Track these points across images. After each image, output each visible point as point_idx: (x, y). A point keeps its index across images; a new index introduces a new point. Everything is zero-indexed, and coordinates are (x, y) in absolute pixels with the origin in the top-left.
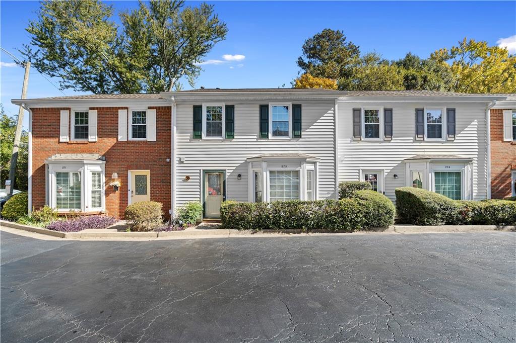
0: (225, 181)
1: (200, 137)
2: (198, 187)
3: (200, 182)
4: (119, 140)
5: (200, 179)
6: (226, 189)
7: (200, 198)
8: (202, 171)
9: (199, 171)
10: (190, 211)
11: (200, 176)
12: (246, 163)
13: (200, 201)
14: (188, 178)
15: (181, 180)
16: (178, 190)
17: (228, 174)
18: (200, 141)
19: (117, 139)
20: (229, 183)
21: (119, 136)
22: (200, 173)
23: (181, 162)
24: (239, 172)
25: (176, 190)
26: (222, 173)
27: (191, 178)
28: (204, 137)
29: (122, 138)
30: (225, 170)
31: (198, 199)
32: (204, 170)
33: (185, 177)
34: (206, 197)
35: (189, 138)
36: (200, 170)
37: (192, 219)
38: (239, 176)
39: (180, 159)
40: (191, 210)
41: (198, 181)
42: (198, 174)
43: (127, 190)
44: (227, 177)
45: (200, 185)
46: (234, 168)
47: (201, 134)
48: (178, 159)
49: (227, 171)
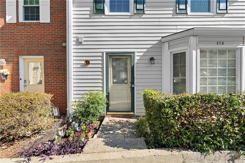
0: (134, 66)
1: (102, 11)
2: (100, 73)
3: (102, 68)
4: (7, 22)
5: (102, 64)
6: (135, 76)
7: (103, 87)
8: (105, 54)
9: (101, 54)
10: (91, 106)
11: (102, 60)
12: (161, 43)
13: (103, 91)
14: (87, 62)
15: (79, 66)
16: (75, 77)
17: (137, 58)
18: (103, 17)
19: (5, 20)
20: (139, 69)
21: (7, 16)
22: (102, 57)
23: (79, 43)
24: (151, 55)
25: (73, 77)
26: (130, 56)
27: (91, 62)
28: (107, 11)
29: (10, 18)
30: (134, 53)
31: (101, 89)
32: (107, 53)
33: (83, 62)
34: (110, 86)
35: (88, 13)
36: (103, 53)
37: (93, 115)
38: (152, 59)
39: (78, 39)
40: (93, 103)
41: (100, 66)
42: (100, 58)
43: (18, 79)
44: (136, 61)
45: (102, 72)
46: (145, 50)
47: (104, 7)
48: (75, 39)
49: (136, 54)
